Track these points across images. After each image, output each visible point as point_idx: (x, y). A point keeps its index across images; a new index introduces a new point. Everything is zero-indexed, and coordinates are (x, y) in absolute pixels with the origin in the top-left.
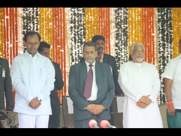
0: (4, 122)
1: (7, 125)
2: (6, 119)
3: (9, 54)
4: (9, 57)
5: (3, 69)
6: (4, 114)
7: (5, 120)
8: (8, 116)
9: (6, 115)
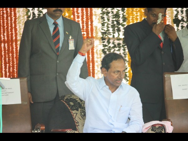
0: (77, 114)
1: (81, 118)
2: (80, 109)
3: (80, 15)
4: (80, 19)
5: (70, 37)
6: (77, 101)
7: (77, 110)
8: (83, 104)
9: (79, 103)
